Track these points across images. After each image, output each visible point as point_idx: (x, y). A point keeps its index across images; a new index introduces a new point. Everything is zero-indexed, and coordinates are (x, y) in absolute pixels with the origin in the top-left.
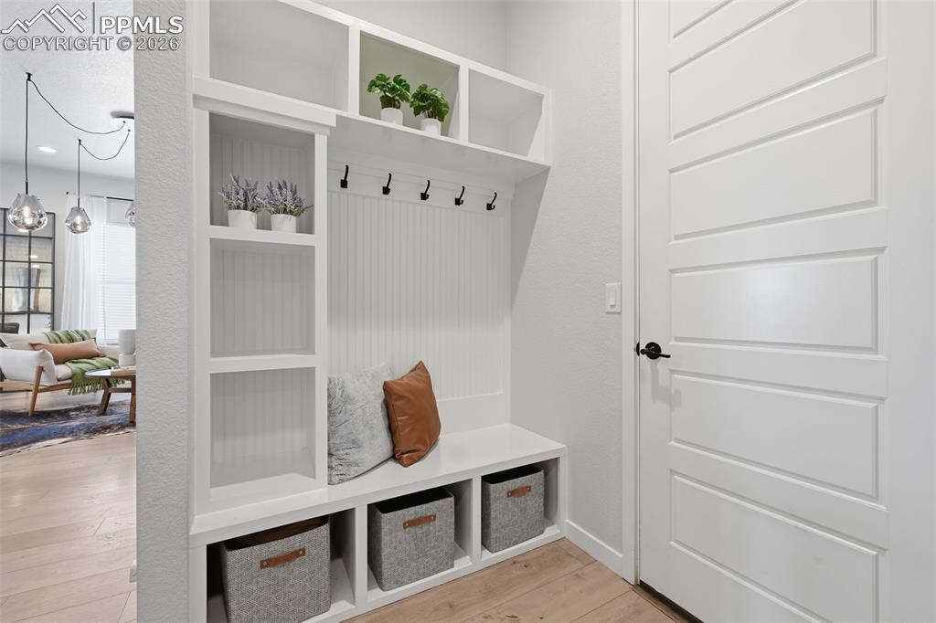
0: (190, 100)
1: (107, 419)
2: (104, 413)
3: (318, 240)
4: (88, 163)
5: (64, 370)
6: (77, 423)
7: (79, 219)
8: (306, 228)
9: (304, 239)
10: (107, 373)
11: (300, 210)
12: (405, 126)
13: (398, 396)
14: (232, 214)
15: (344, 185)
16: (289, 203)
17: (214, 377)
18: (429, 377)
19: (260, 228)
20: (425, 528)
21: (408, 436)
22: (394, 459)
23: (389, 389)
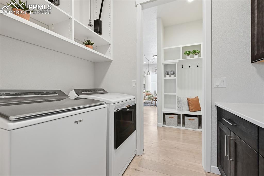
0: (162, 64)
1: (152, 105)
2: (152, 104)
3: (176, 78)
4: (150, 63)
5: (147, 97)
6: (149, 104)
7: (149, 73)
8: (175, 76)
9: (175, 78)
10: (152, 97)
11: (174, 73)
12: (191, 58)
13: (190, 101)
14: (166, 75)
15: (182, 67)
16: (173, 73)
17: (164, 95)
18: (198, 99)
19: (169, 77)
20: (192, 121)
21: (192, 108)
22: (190, 111)
23: (188, 99)
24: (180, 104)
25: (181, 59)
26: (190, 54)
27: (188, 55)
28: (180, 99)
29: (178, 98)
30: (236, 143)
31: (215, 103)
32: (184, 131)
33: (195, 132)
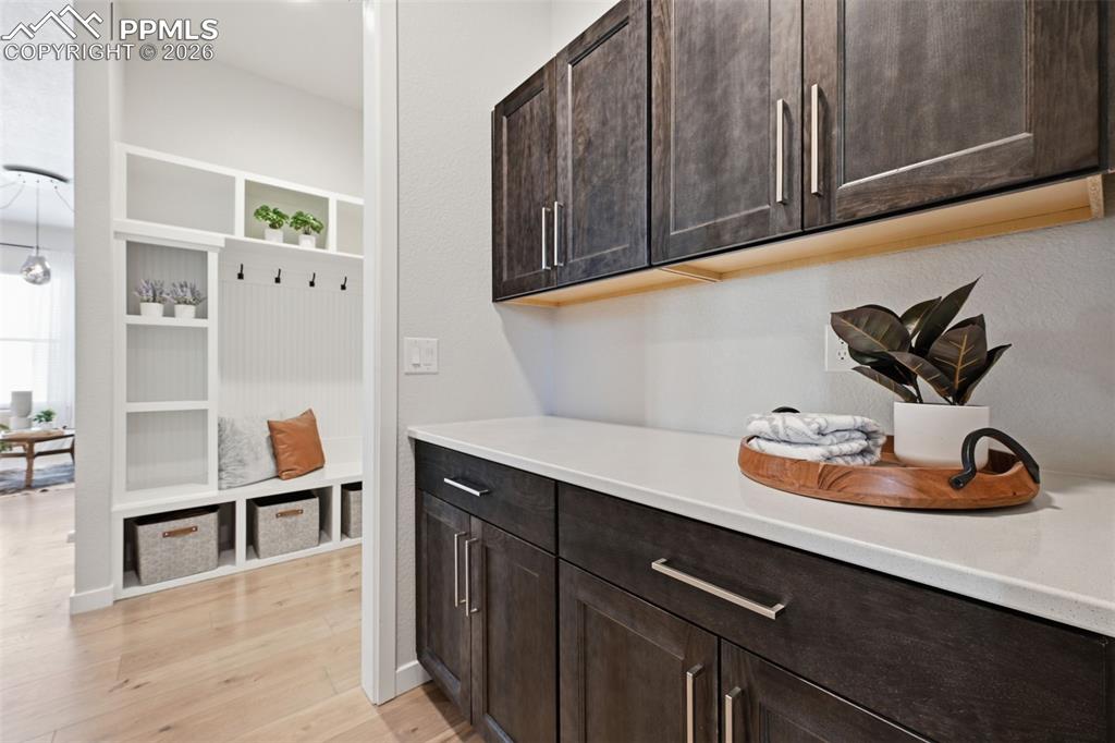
0: (112, 235)
3: (211, 323)
8: (203, 314)
9: (200, 323)
11: (199, 301)
12: (285, 241)
13: (281, 432)
14: (144, 306)
15: (241, 276)
16: (189, 297)
17: (129, 415)
18: (315, 421)
19: (165, 315)
20: (294, 518)
21: (288, 459)
22: (278, 477)
23: (271, 426)
24: (231, 453)
25: (239, 234)
26: (280, 226)
27: (273, 226)
28: (228, 428)
29: (219, 425)
30: (487, 549)
31: (410, 428)
32: (251, 577)
33: (307, 565)
